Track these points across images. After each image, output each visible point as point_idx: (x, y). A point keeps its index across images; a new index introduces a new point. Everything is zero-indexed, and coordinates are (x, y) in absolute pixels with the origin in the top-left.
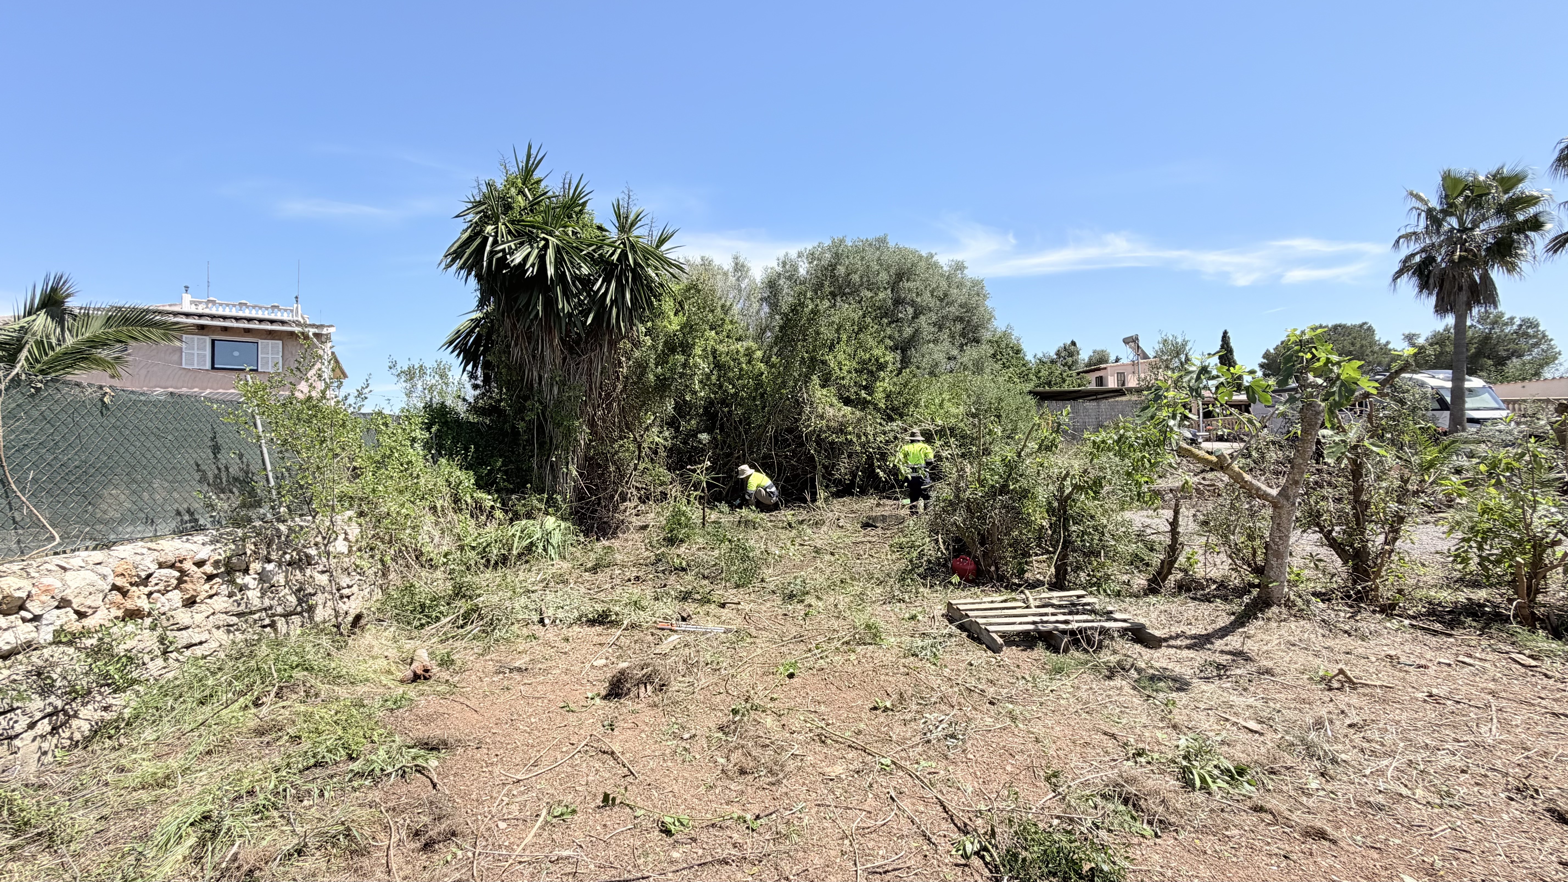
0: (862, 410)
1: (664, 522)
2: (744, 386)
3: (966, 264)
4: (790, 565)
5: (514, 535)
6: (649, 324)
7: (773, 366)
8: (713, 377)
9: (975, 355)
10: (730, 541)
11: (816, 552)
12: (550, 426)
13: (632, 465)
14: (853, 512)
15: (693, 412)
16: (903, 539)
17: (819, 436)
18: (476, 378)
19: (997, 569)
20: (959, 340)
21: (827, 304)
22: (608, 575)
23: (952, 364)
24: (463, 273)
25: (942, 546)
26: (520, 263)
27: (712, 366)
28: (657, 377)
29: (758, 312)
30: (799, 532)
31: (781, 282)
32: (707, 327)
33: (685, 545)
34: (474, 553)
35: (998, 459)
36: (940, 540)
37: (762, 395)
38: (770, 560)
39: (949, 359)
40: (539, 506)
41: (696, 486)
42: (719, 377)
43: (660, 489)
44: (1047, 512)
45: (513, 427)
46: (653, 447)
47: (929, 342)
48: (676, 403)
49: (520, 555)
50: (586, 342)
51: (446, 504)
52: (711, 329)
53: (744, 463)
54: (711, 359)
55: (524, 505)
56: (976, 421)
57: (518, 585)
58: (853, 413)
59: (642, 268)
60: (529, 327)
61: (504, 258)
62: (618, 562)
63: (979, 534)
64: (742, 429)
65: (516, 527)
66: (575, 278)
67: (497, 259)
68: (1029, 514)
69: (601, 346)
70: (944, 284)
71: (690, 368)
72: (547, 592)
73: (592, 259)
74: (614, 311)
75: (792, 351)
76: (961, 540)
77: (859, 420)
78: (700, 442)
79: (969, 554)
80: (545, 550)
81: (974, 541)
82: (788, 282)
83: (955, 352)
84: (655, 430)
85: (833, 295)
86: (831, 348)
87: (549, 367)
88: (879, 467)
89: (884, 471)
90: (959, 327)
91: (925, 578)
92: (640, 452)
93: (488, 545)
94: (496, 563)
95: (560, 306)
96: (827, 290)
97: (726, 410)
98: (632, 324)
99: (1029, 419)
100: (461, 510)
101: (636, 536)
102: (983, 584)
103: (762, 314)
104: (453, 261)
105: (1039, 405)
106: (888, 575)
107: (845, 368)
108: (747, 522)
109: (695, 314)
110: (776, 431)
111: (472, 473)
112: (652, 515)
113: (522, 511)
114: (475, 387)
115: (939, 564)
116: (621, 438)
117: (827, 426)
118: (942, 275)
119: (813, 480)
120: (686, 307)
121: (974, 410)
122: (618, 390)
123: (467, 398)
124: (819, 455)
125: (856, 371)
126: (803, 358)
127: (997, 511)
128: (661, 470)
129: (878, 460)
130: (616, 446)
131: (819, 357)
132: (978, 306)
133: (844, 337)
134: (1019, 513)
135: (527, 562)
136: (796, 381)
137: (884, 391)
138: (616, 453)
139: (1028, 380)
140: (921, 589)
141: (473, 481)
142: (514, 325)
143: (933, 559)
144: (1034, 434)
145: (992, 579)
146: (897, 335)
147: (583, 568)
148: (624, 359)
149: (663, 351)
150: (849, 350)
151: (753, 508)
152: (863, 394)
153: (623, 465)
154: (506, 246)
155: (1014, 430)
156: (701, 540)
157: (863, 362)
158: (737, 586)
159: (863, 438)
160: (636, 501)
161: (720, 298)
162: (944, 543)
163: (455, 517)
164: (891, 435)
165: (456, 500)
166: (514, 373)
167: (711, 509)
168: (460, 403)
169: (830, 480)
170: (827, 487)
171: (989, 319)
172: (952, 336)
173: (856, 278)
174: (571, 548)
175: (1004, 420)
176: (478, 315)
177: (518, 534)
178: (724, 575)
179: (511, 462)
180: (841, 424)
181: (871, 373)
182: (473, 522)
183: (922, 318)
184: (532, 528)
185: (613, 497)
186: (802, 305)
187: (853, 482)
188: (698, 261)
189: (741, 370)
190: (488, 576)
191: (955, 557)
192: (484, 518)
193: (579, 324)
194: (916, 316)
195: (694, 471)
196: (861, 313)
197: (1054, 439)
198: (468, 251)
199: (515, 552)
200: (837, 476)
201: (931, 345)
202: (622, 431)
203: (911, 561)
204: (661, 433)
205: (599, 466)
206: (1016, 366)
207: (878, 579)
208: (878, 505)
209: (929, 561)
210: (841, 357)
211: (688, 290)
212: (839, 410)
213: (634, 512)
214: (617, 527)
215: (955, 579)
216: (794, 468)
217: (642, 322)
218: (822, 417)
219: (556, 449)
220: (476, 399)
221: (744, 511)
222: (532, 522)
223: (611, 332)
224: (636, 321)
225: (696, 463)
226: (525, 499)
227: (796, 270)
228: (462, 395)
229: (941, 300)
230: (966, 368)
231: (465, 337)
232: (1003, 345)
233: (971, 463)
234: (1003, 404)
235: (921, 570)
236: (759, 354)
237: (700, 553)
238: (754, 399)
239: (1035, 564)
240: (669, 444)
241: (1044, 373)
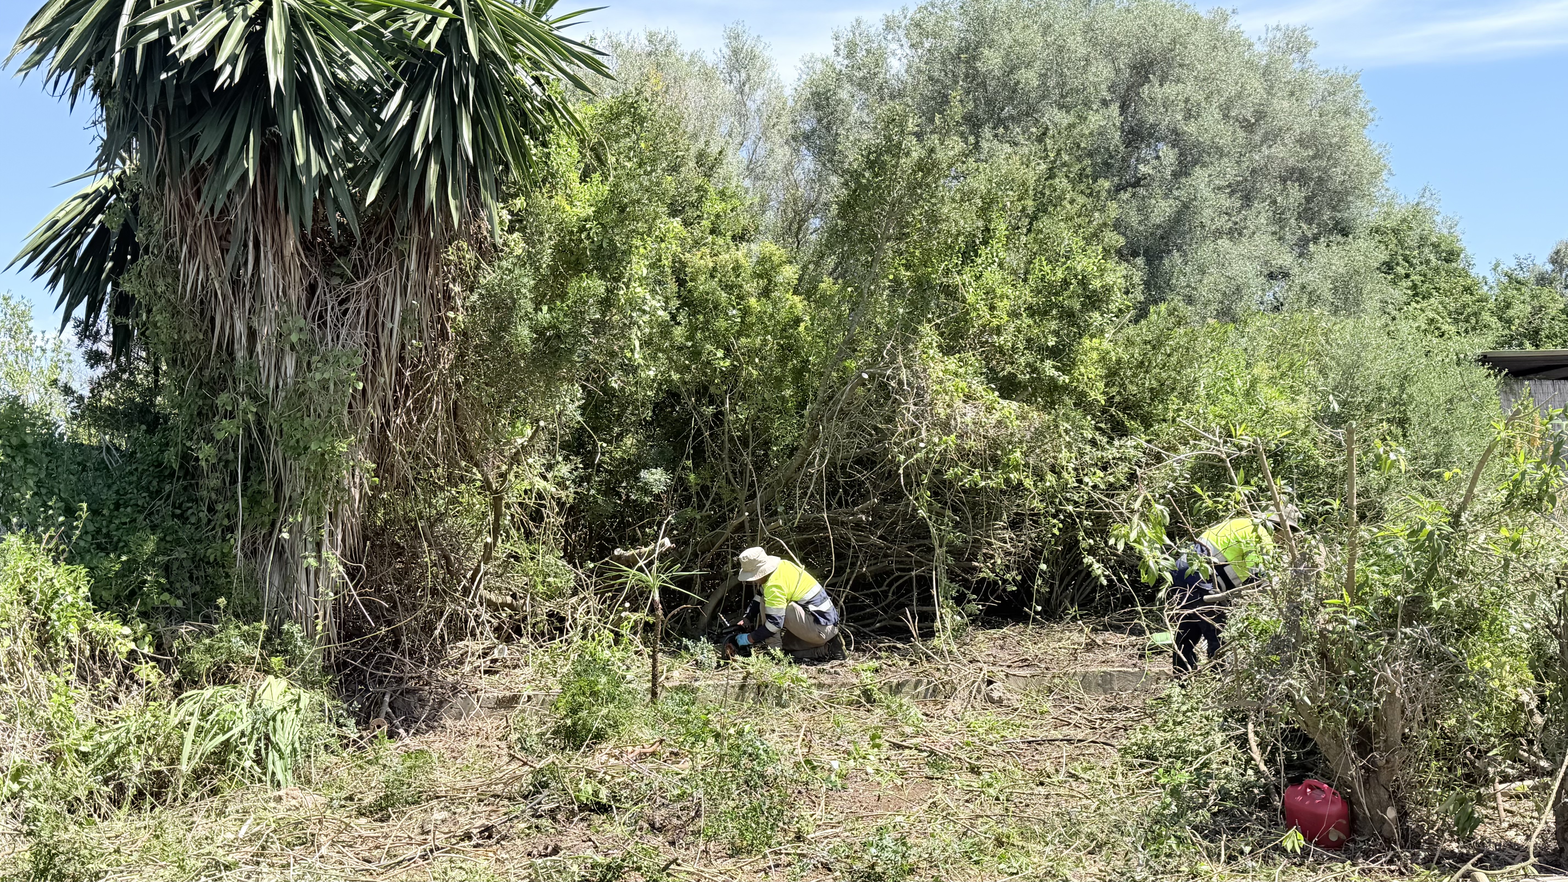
0: (1050, 406)
1: (557, 689)
2: (752, 353)
3: (1312, 36)
4: (869, 797)
5: (183, 725)
6: (519, 203)
7: (824, 301)
8: (679, 332)
9: (1339, 266)
10: (717, 736)
11: (933, 765)
12: (277, 454)
13: (478, 547)
14: (1025, 663)
15: (629, 416)
16: (1157, 735)
17: (937, 473)
18: (96, 337)
19: (1403, 815)
20: (1295, 228)
21: (956, 145)
22: (415, 824)
23: (1279, 288)
24: (67, 79)
25: (1256, 753)
26: (201, 57)
27: (675, 303)
28: (539, 332)
29: (788, 169)
30: (892, 715)
31: (844, 95)
32: (663, 209)
33: (607, 746)
34: (86, 769)
35: (1400, 530)
36: (1253, 740)
37: (798, 373)
38: (819, 787)
39: (1271, 276)
40: (248, 651)
41: (637, 598)
42: (693, 329)
43: (550, 606)
44: (1532, 667)
45: (186, 457)
46: (531, 503)
47: (1218, 234)
48: (589, 394)
49: (198, 775)
50: (365, 247)
51: (19, 648)
52: (673, 213)
53: (753, 543)
54: (672, 287)
55: (209, 650)
56: (1341, 434)
57: (192, 850)
58: (1023, 417)
59: (501, 64)
60: (224, 211)
61: (164, 43)
62: (442, 790)
63: (1353, 724)
64: (747, 459)
65: (188, 706)
66: (338, 88)
67: (149, 47)
68: (1484, 673)
69: (402, 257)
70: (1256, 85)
71: (621, 310)
72: (264, 867)
73: (378, 41)
74: (433, 170)
75: (868, 265)
76: (1306, 740)
77: (1039, 434)
78: (645, 490)
79: (1327, 776)
80: (259, 761)
81: (1340, 744)
82: (862, 95)
83: (1286, 259)
84: (536, 461)
85: (973, 123)
86: (969, 254)
87: (272, 308)
88: (1092, 551)
89: (1103, 561)
90: (1296, 194)
91: (1212, 835)
92: (498, 516)
93: (120, 750)
94: (140, 794)
95: (300, 160)
96: (957, 110)
97: (710, 410)
98: (477, 204)
99: (1478, 428)
100: (55, 663)
101: (491, 724)
102: (1367, 855)
103: (799, 174)
104: (43, 51)
105: (1508, 392)
106: (1118, 826)
107: (1003, 305)
108: (761, 689)
109: (631, 177)
110: (832, 463)
111: (82, 570)
112: (529, 671)
113: (204, 663)
114: (95, 358)
115: (1250, 802)
116: (451, 481)
117: (959, 449)
118: (1250, 65)
119: (925, 583)
120: (611, 160)
121: (1335, 406)
122: (444, 365)
123: (75, 386)
124: (939, 522)
125: (1032, 311)
126: (897, 282)
127: (1399, 666)
128: (550, 559)
129: (1089, 534)
130: (440, 502)
131: (937, 278)
132: (1345, 141)
133: (1001, 227)
134: (1457, 670)
135: (214, 792)
136: (880, 338)
137: (1102, 360)
138: (440, 518)
139: (1479, 327)
140: (1204, 866)
141: (85, 590)
142: (187, 206)
143: (1234, 787)
144: (1495, 467)
145: (1388, 841)
146: (1134, 219)
147: (352, 806)
148: (457, 289)
149: (553, 269)
150: (1013, 259)
151: (778, 652)
152: (1049, 368)
153: (455, 549)
154: (167, 13)
155: (1441, 459)
156: (647, 734)
157: (1048, 289)
158: (736, 852)
159: (1051, 479)
160: (489, 638)
161: (695, 136)
162: (1262, 745)
163: (42, 680)
164: (1123, 469)
165: (44, 640)
166: (188, 324)
167: (674, 654)
168: (57, 397)
169: (966, 584)
170: (960, 600)
171: (1374, 174)
172: (1279, 219)
173: (1029, 77)
174: (323, 756)
175: (1416, 433)
176: (105, 182)
177: (195, 721)
178: (701, 823)
179: (178, 542)
180: (994, 444)
181: (1068, 315)
182: (85, 692)
183: (1200, 177)
184: (229, 707)
185: (428, 628)
186: (895, 150)
187: (1025, 587)
188: (642, 44)
189: (746, 312)
190: (119, 826)
191: (1295, 782)
192: (109, 682)
193: (345, 203)
194: (1182, 170)
195: (631, 562)
196: (1043, 167)
197: (1545, 481)
198: (78, 28)
199: (185, 767)
200: (986, 574)
201: (1224, 243)
202: (452, 463)
203: (1175, 792)
204: (550, 467)
205: (399, 551)
206: (1448, 293)
207: (1091, 837)
208: (1090, 646)
209: (1224, 794)
210: (993, 276)
211: (614, 116)
212: (989, 410)
213: (484, 663)
214: (441, 703)
215: (1294, 840)
216: (875, 555)
217: (504, 198)
218: (946, 427)
219: (291, 510)
220: (96, 388)
221: (756, 662)
222: (227, 691)
223: (424, 220)
224: (486, 196)
225: (634, 542)
226: (212, 633)
227: (879, 59)
228: (63, 378)
229: (1249, 127)
230: (1314, 299)
231: (70, 238)
232: (1412, 240)
233: (1327, 541)
234: (1411, 389)
235: (1204, 815)
236: (789, 273)
237: (645, 767)
238: (779, 382)
239: (1503, 804)
240: (568, 495)
241: (1520, 310)
